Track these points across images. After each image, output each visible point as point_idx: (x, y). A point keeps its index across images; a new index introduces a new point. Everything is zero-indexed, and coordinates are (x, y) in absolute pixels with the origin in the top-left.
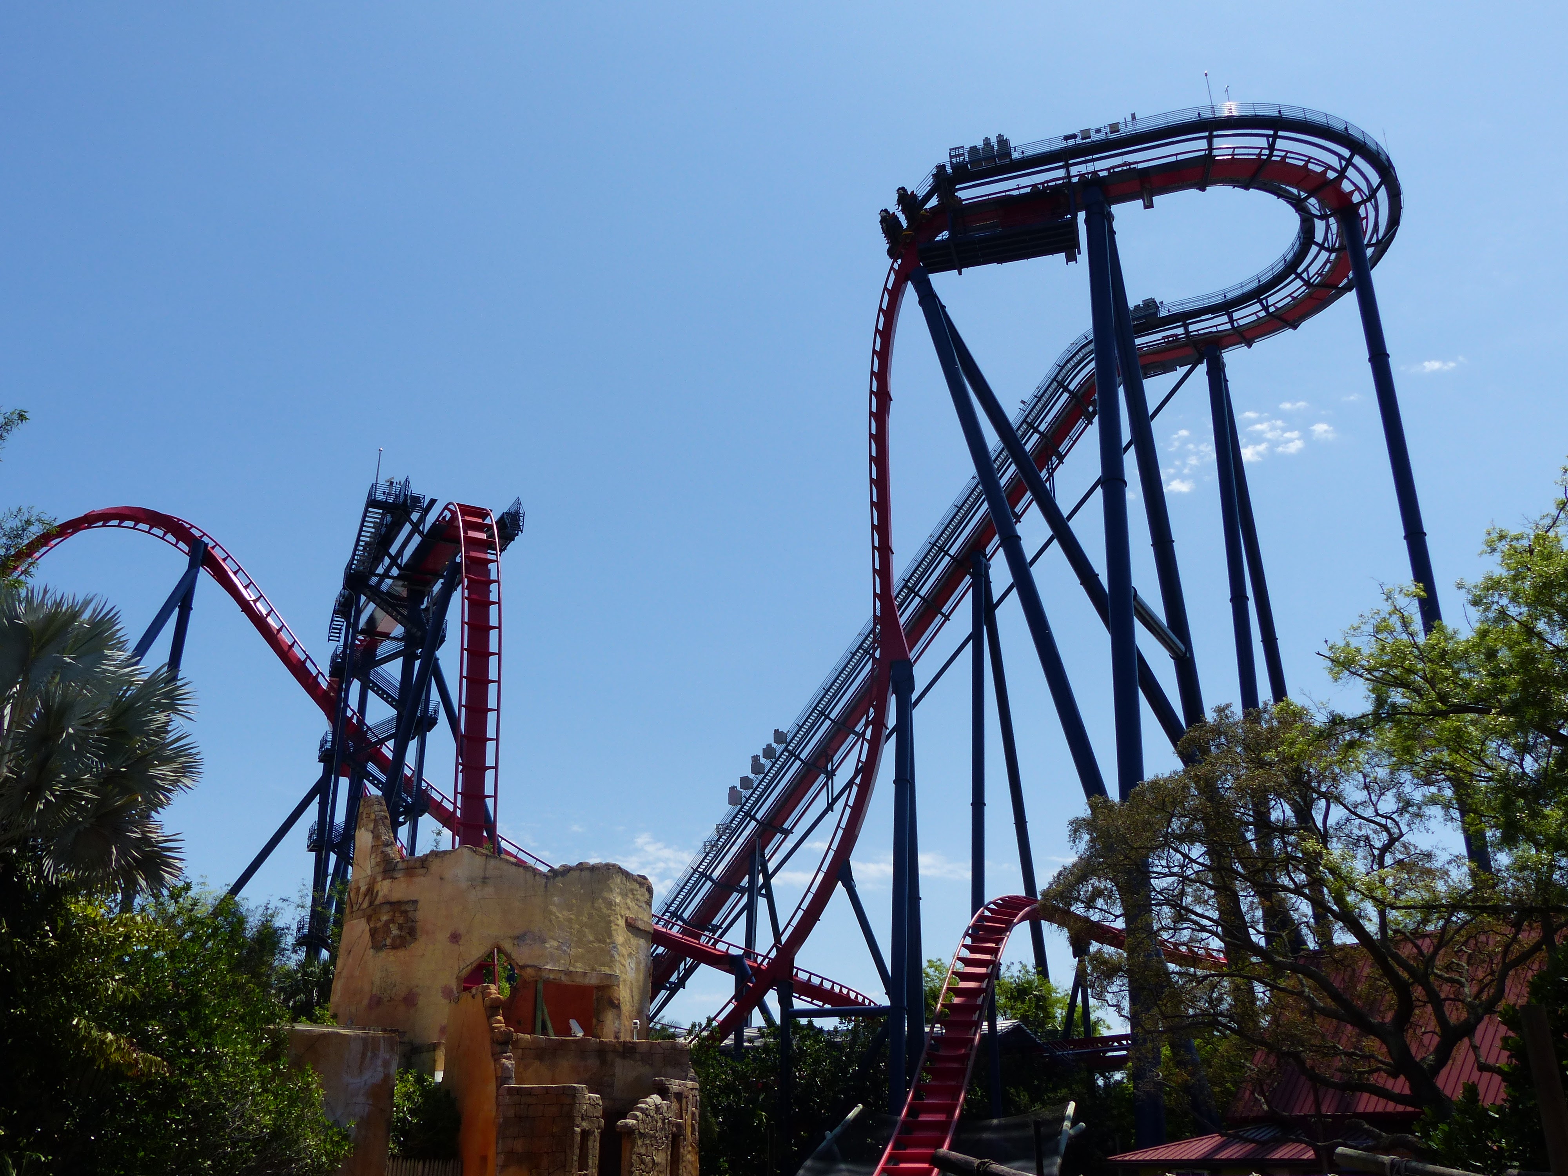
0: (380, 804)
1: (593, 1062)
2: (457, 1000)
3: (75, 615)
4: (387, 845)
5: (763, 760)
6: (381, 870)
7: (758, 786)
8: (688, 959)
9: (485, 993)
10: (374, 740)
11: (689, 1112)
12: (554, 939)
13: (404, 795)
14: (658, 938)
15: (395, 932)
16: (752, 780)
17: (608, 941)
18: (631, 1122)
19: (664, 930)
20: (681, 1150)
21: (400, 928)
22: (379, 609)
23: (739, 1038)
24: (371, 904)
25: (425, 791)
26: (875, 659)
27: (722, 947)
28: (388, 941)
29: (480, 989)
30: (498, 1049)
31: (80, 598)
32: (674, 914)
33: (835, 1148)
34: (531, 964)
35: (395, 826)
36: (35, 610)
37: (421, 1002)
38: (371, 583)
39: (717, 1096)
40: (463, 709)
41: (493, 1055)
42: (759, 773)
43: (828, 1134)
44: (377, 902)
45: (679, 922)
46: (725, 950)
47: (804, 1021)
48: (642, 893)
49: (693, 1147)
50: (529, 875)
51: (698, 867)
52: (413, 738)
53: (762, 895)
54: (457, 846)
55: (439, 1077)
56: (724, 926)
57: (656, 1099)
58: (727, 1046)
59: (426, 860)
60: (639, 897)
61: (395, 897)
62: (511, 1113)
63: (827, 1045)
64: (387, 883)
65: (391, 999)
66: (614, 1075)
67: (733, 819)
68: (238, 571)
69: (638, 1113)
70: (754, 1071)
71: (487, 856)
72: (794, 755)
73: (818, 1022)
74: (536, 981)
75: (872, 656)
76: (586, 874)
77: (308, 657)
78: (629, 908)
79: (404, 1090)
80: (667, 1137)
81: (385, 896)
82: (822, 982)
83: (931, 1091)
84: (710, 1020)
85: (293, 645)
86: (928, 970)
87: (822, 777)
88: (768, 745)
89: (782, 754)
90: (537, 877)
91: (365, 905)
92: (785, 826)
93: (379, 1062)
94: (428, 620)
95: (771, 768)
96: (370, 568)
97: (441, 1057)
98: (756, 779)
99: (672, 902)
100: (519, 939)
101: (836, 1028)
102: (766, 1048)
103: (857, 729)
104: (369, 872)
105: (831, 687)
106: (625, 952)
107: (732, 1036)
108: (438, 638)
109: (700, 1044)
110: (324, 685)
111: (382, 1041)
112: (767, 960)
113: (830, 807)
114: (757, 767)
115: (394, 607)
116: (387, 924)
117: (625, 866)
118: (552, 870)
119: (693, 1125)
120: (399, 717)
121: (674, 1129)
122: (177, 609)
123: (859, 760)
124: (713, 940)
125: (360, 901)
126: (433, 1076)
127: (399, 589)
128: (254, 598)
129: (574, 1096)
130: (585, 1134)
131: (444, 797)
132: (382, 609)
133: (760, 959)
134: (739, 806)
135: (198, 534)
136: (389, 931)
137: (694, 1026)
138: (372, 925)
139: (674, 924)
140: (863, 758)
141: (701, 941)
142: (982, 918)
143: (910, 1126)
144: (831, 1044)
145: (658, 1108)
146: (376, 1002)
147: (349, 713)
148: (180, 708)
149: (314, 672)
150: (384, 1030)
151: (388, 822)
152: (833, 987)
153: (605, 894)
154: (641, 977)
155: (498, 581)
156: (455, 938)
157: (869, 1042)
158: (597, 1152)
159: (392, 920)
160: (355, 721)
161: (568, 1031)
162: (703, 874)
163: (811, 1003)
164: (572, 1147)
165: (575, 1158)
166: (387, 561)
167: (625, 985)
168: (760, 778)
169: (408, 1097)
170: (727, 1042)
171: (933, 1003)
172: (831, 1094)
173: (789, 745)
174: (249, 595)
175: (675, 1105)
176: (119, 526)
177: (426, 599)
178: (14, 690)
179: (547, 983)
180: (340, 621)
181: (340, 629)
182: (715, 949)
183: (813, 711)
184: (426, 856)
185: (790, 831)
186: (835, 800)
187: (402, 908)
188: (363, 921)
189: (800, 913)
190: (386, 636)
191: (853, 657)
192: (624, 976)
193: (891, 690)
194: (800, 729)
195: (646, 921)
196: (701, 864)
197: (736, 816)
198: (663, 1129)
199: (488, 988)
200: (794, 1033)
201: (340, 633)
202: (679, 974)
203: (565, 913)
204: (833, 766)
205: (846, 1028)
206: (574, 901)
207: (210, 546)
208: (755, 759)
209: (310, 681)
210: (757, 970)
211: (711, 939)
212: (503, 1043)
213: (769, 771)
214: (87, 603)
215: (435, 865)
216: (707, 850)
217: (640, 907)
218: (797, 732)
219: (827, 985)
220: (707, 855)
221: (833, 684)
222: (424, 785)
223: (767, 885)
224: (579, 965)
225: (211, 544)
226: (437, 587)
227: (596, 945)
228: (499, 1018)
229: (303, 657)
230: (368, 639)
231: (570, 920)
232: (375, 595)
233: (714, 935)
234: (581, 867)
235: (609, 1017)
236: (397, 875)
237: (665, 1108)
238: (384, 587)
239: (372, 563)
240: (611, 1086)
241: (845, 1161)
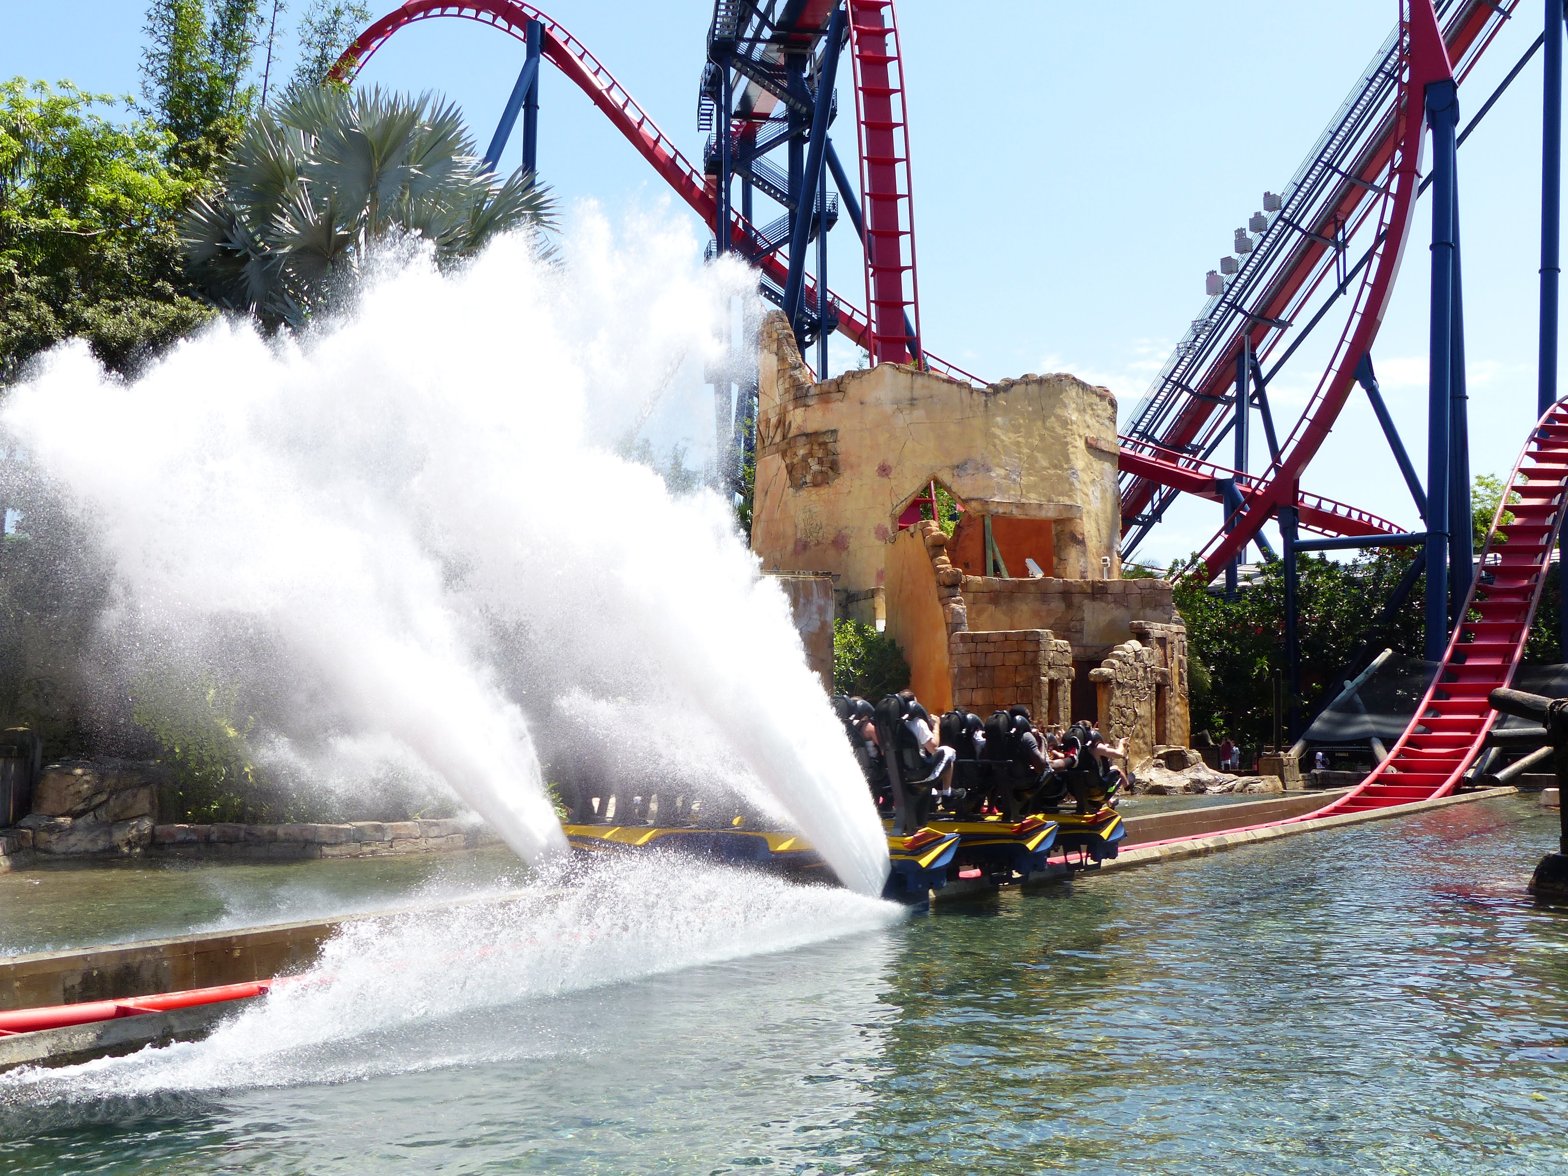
0: (782, 320)
1: (1057, 605)
2: (894, 540)
3: (414, 117)
4: (795, 368)
5: (1250, 235)
6: (792, 397)
7: (1244, 269)
8: (1164, 487)
9: (925, 532)
10: (765, 246)
11: (1176, 659)
12: (1001, 467)
13: (808, 311)
14: (1126, 463)
15: (815, 467)
16: (1236, 262)
17: (1066, 466)
18: (1106, 670)
19: (1132, 453)
20: (1168, 702)
21: (820, 462)
22: (753, 84)
23: (1232, 578)
24: (784, 437)
25: (831, 304)
26: (1402, 84)
27: (1205, 470)
28: (809, 478)
29: (919, 526)
30: (946, 592)
31: (415, 98)
32: (1143, 434)
33: (1358, 699)
34: (976, 496)
35: (802, 346)
36: (370, 115)
37: (853, 544)
38: (739, 51)
39: (1207, 643)
40: (867, 198)
41: (940, 599)
42: (1246, 251)
43: (1349, 684)
44: (790, 435)
45: (1150, 444)
46: (1209, 474)
47: (1313, 555)
48: (1103, 408)
49: (1182, 698)
50: (965, 392)
51: (1171, 375)
52: (811, 241)
53: (1255, 406)
54: (876, 364)
55: (881, 626)
56: (1207, 446)
57: (1134, 645)
58: (1216, 587)
59: (842, 382)
60: (1100, 412)
61: (810, 428)
62: (966, 663)
63: (1344, 583)
64: (800, 411)
65: (818, 543)
66: (1083, 619)
67: (1214, 313)
68: (583, 55)
69: (1114, 661)
70: (1252, 613)
71: (913, 373)
72: (1291, 224)
73: (1332, 556)
74: (983, 516)
75: (1398, 79)
76: (1034, 388)
77: (677, 153)
78: (1088, 427)
79: (843, 641)
80: (1150, 687)
81: (799, 427)
82: (1335, 509)
83: (1482, 631)
84: (1195, 558)
85: (658, 139)
86: (1477, 488)
87: (1330, 251)
88: (1256, 214)
89: (1275, 224)
90: (975, 394)
91: (778, 439)
92: (1283, 317)
93: (814, 609)
94: (813, 92)
95: (1261, 244)
96: (737, 30)
97: (881, 604)
98: (1241, 259)
99: (1141, 420)
100: (959, 468)
101: (1355, 561)
102: (1267, 588)
103: (1377, 183)
104: (778, 401)
105: (1340, 129)
106: (1087, 479)
107: (1223, 575)
108: (828, 113)
109: (1184, 585)
110: (700, 185)
111: (814, 585)
112: (1263, 484)
113: (1342, 288)
114: (1242, 244)
115: (771, 79)
116: (804, 459)
117: (1080, 376)
118: (990, 386)
119: (1180, 674)
120: (792, 216)
121: (1159, 678)
122: (522, 111)
123: (1381, 223)
124: (1194, 463)
125: (771, 434)
126: (874, 626)
127: (775, 55)
128: (607, 86)
129: (1038, 642)
130: (1054, 684)
131: (854, 309)
132: (757, 83)
133: (1254, 483)
134: (1221, 296)
135: (531, 14)
136: (807, 467)
137: (1176, 563)
138: (788, 462)
139: (1144, 446)
140: (1387, 220)
141: (1180, 465)
142: (1554, 417)
143: (1454, 672)
144: (1349, 581)
145: (1137, 655)
146: (802, 547)
147: (733, 217)
148: (545, 218)
149: (687, 171)
150: (817, 574)
151: (793, 341)
152: (1349, 514)
153: (1059, 411)
154: (1109, 507)
155: (895, 30)
156: (884, 470)
157: (1398, 577)
158: (1069, 703)
159: (811, 454)
160: (740, 226)
161: (1025, 572)
162: (1177, 384)
163: (1322, 533)
164: (1039, 697)
165: (1044, 710)
166: (756, 20)
167: (1090, 517)
168: (1247, 258)
169: (850, 648)
170: (1216, 582)
171: (1484, 529)
172: (1350, 639)
173: (1284, 211)
174: (600, 83)
175: (1158, 652)
176: (442, 15)
177: (808, 64)
178: (364, 213)
179: (995, 517)
180: (710, 104)
181: (710, 115)
182: (1197, 473)
183: (1315, 164)
184: (842, 378)
185: (1289, 323)
186: (1348, 279)
187: (821, 440)
188: (778, 457)
189: (1306, 424)
190: (765, 117)
191: (1370, 85)
192: (1088, 507)
193: (1425, 123)
194: (1298, 190)
195: (1110, 441)
196: (1174, 371)
197: (1216, 309)
198: (1145, 678)
199: (928, 524)
200: (1302, 569)
201: (710, 120)
202: (1153, 505)
203: (1011, 435)
204: (1344, 234)
205: (1367, 562)
206: (1021, 421)
207: (547, 27)
208: (1240, 233)
209: (684, 181)
210: (1251, 497)
211: (1191, 461)
212: (952, 585)
213: (1258, 248)
214: (423, 102)
215: (853, 388)
216: (1181, 354)
217: (1102, 424)
218: (1295, 194)
219: (1342, 512)
220: (1182, 359)
221: (1342, 124)
222: (830, 297)
223: (1260, 393)
224: (1032, 495)
225: (548, 25)
226: (821, 46)
227: (1052, 472)
228: (943, 558)
229: (671, 154)
230: (744, 123)
231: (1018, 444)
232: (747, 65)
233: (1195, 456)
234: (1026, 380)
235: (1073, 554)
236: (811, 402)
237: (1146, 654)
238: (756, 55)
239: (738, 25)
240: (1081, 631)
241: (1370, 712)
